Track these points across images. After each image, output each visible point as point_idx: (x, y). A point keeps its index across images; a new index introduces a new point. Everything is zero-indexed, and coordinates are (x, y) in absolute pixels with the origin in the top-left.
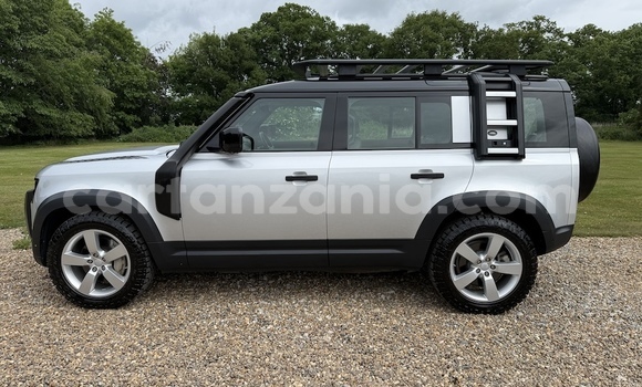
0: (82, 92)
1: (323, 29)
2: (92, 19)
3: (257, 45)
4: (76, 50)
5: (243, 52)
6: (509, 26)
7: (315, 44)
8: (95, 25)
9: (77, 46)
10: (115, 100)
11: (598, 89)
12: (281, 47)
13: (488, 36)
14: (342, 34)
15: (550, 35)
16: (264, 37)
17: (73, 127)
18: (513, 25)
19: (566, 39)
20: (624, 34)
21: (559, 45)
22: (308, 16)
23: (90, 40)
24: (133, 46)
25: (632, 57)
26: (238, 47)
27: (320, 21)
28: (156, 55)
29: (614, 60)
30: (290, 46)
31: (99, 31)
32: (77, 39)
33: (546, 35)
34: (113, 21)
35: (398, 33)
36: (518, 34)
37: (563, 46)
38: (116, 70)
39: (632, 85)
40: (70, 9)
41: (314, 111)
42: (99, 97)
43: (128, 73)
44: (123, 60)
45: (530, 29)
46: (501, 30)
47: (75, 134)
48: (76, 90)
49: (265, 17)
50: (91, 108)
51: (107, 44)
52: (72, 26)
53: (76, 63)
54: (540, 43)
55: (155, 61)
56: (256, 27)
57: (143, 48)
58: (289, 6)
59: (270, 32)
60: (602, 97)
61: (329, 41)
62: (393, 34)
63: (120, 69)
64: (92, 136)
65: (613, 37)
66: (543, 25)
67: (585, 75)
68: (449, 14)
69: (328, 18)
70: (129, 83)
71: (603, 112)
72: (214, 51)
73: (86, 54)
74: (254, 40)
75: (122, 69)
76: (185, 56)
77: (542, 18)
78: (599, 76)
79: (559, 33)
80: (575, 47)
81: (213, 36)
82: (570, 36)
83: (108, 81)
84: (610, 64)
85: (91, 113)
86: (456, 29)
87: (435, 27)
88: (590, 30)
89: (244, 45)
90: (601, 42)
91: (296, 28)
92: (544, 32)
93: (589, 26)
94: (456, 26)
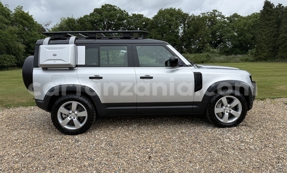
0: (9, 45)
1: (123, 15)
2: (13, 12)
3: (93, 23)
4: (6, 26)
5: (86, 25)
6: (203, 14)
7: (119, 22)
8: (15, 14)
9: (6, 24)
10: (25, 49)
11: (240, 41)
12: (104, 23)
13: (194, 18)
14: (131, 18)
15: (220, 18)
16: (96, 19)
17: (5, 62)
18: (204, 13)
19: (226, 20)
20: (249, 17)
21: (223, 22)
22: (116, 10)
23: (13, 21)
24: (33, 24)
25: (252, 27)
26: (84, 24)
27: (122, 12)
28: (45, 27)
29: (245, 28)
30: (108, 23)
31: (17, 17)
32: (7, 21)
33: (218, 18)
34: (24, 12)
35: (156, 17)
36: (206, 17)
37: (225, 22)
38: (26, 35)
39: (253, 39)
40: (3, 7)
41: (120, 52)
42: (18, 48)
43: (32, 36)
44: (30, 30)
45: (211, 15)
46: (199, 16)
47: (7, 65)
48: (6, 45)
49: (96, 10)
50: (14, 53)
51: (21, 23)
52: (3, 14)
53: (6, 32)
54: (215, 21)
55: (44, 30)
56: (92, 15)
57: (39, 24)
58: (107, 5)
59: (98, 17)
60: (241, 43)
61: (125, 21)
62: (153, 18)
63: (28, 34)
64: (15, 66)
65: (244, 18)
66: (217, 14)
67: (234, 35)
68: (177, 9)
69: (125, 11)
70: (32, 41)
71: (242, 50)
72: (73, 25)
73: (11, 28)
74: (91, 20)
75: (29, 34)
76: (59, 28)
77: (216, 11)
78: (240, 35)
79: (223, 17)
80: (230, 22)
81: (72, 19)
82: (228, 18)
83: (22, 40)
84: (244, 30)
85: (14, 55)
86: (180, 16)
87: (172, 15)
88: (235, 15)
89: (86, 23)
90: (240, 21)
91: (111, 15)
92: (217, 16)
93: (235, 14)
94: (180, 14)
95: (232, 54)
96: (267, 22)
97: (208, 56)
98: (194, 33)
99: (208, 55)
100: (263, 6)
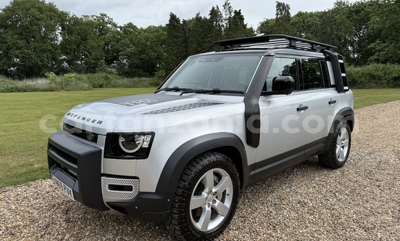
6: (86, 17)
11: (142, 59)
15: (110, 26)
18: (88, 16)
19: (119, 29)
21: (116, 32)
29: (148, 44)
33: (108, 26)
36: (91, 23)
45: (98, 20)
46: (82, 19)
65: (145, 31)
66: (106, 19)
77: (105, 15)
79: (115, 25)
80: (124, 34)
82: (121, 28)
84: (146, 46)
87: (40, 10)
88: (130, 25)
92: (107, 23)
93: (130, 23)
94: (55, 12)
95: (134, 77)
96: (175, 40)
97: (106, 78)
98: (80, 43)
99: (106, 76)
100: (169, 19)
